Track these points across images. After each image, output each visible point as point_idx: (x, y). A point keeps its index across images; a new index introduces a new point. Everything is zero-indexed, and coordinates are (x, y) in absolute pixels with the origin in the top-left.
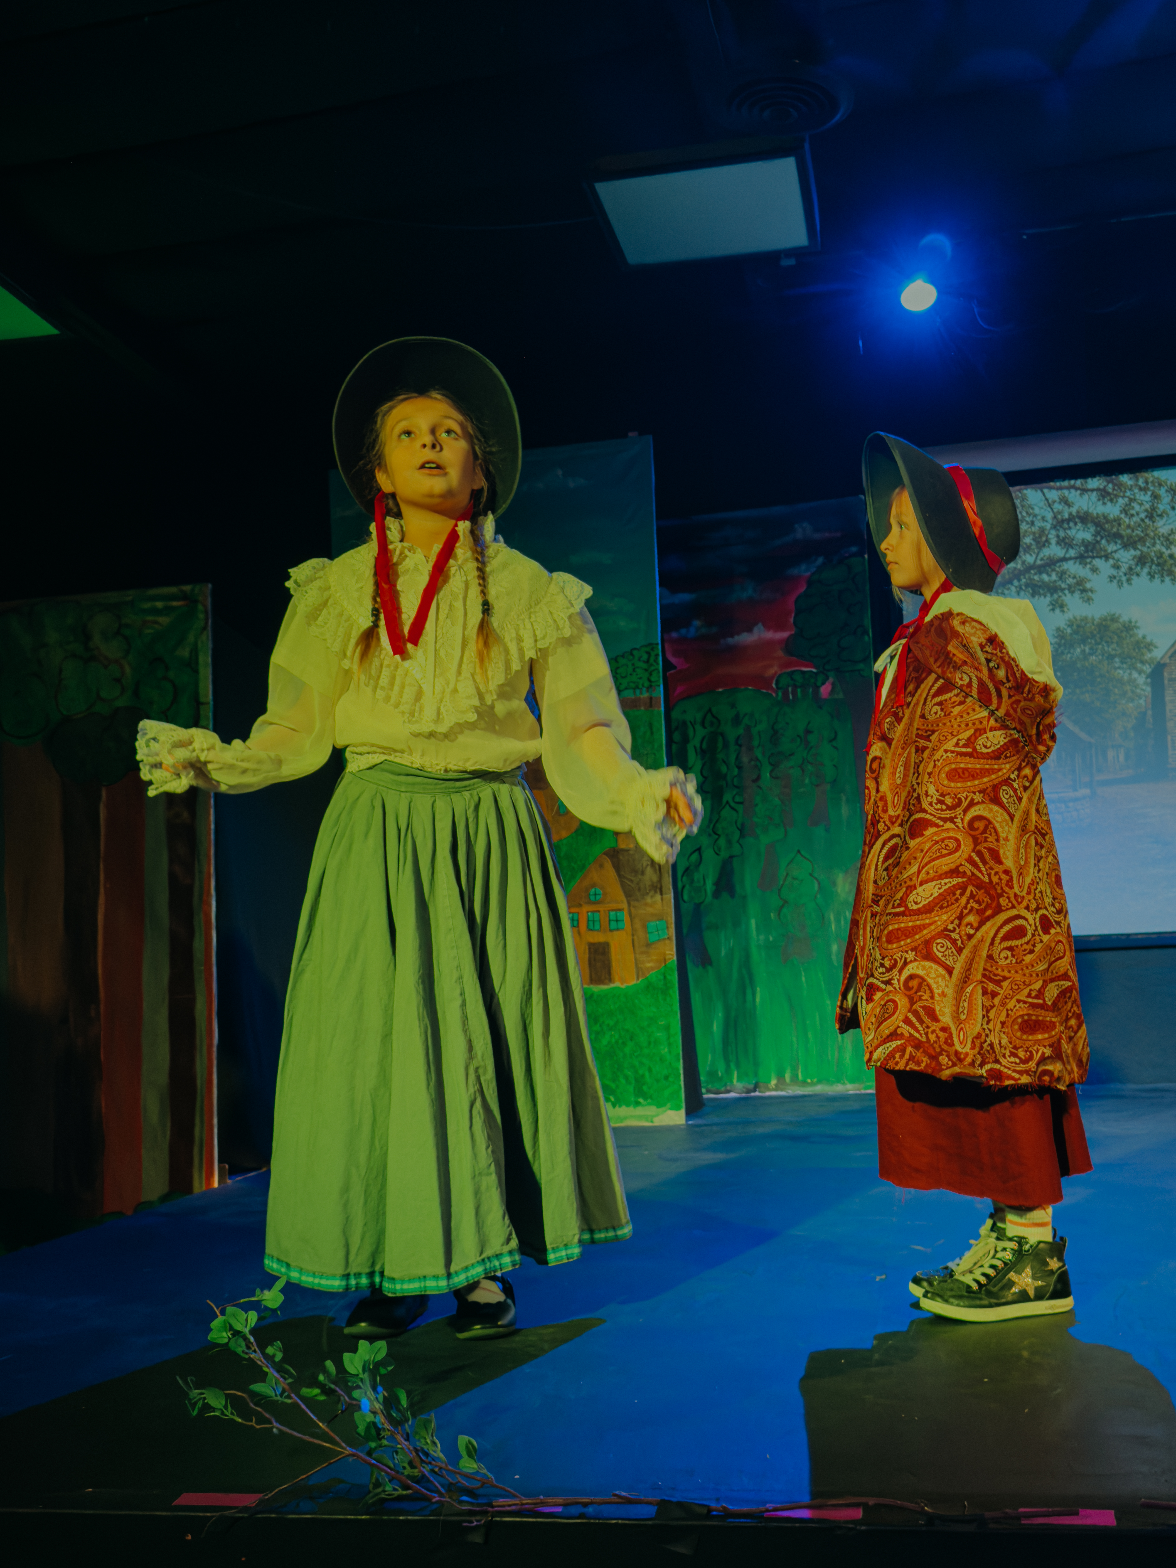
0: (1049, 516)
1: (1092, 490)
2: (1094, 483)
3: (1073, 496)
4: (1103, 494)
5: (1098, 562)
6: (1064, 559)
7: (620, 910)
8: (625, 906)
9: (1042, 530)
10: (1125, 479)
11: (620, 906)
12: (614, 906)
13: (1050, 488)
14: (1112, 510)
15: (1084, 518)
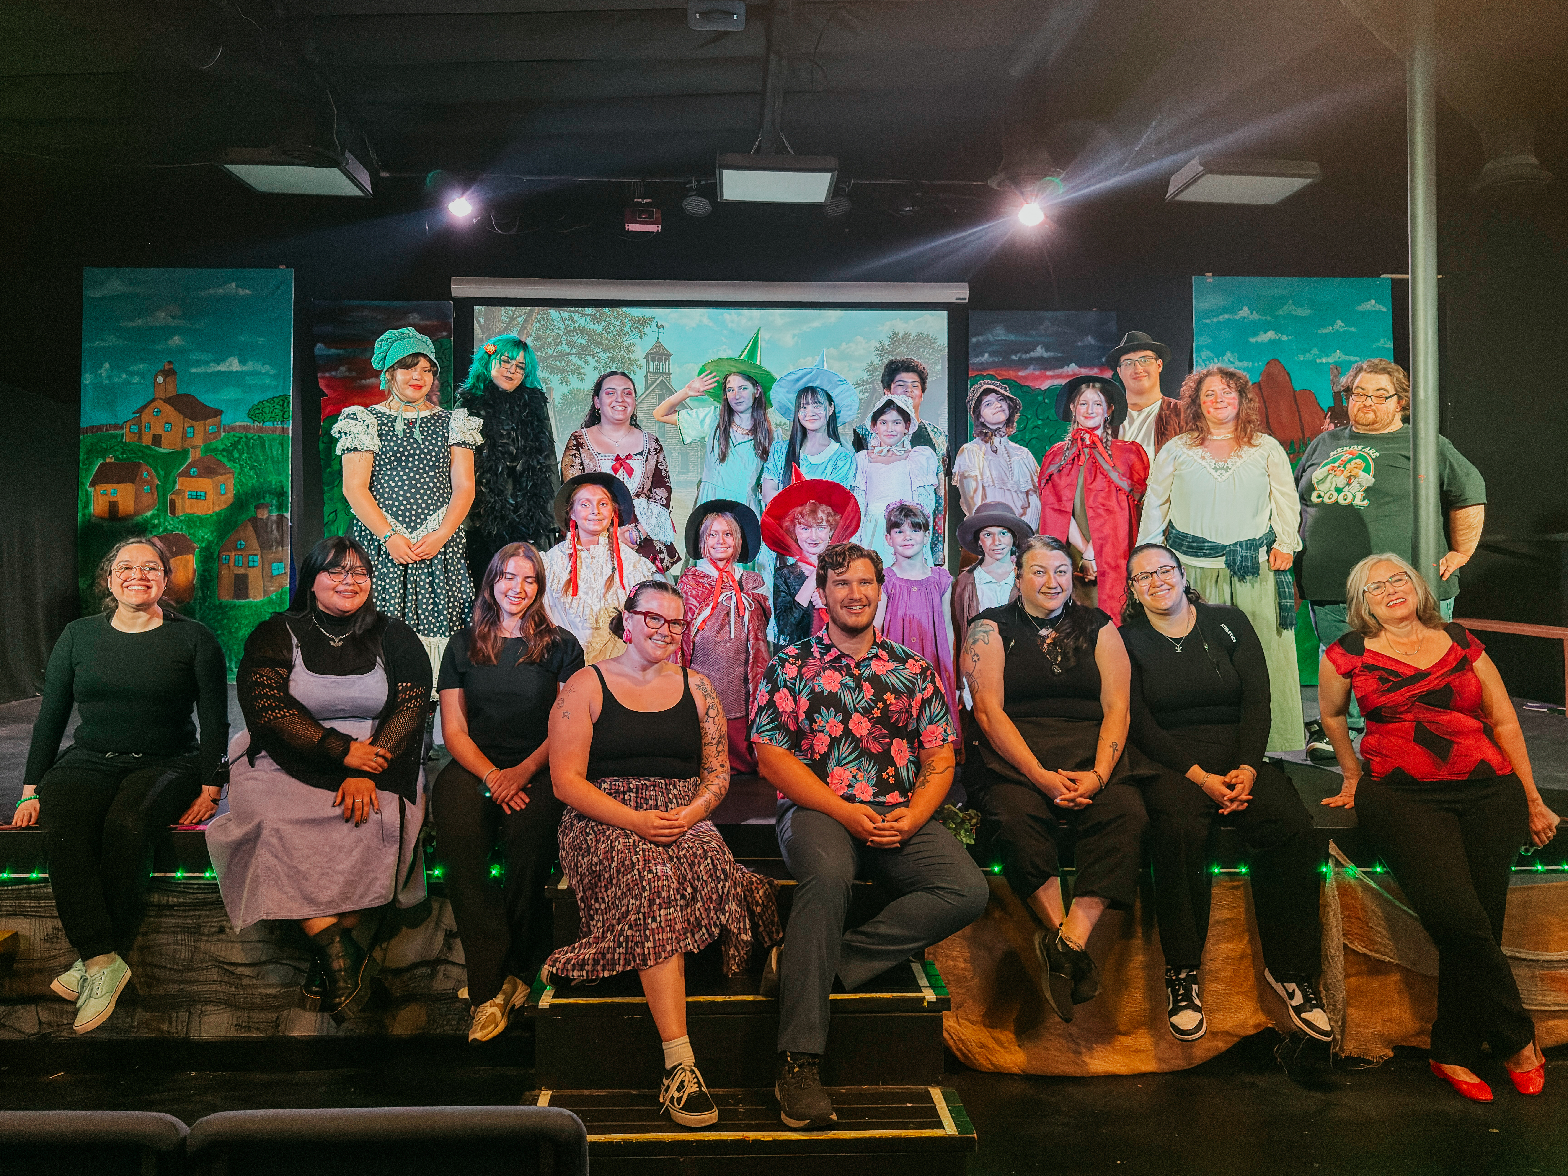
0: (563, 327)
1: (588, 315)
2: (589, 311)
3: (577, 317)
4: (594, 319)
5: (589, 358)
6: (569, 354)
7: (256, 555)
8: (259, 553)
9: (558, 334)
10: (606, 310)
11: (255, 552)
12: (252, 552)
13: (564, 311)
14: (599, 328)
15: (582, 331)
